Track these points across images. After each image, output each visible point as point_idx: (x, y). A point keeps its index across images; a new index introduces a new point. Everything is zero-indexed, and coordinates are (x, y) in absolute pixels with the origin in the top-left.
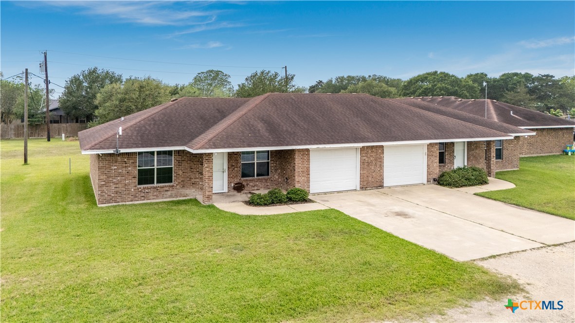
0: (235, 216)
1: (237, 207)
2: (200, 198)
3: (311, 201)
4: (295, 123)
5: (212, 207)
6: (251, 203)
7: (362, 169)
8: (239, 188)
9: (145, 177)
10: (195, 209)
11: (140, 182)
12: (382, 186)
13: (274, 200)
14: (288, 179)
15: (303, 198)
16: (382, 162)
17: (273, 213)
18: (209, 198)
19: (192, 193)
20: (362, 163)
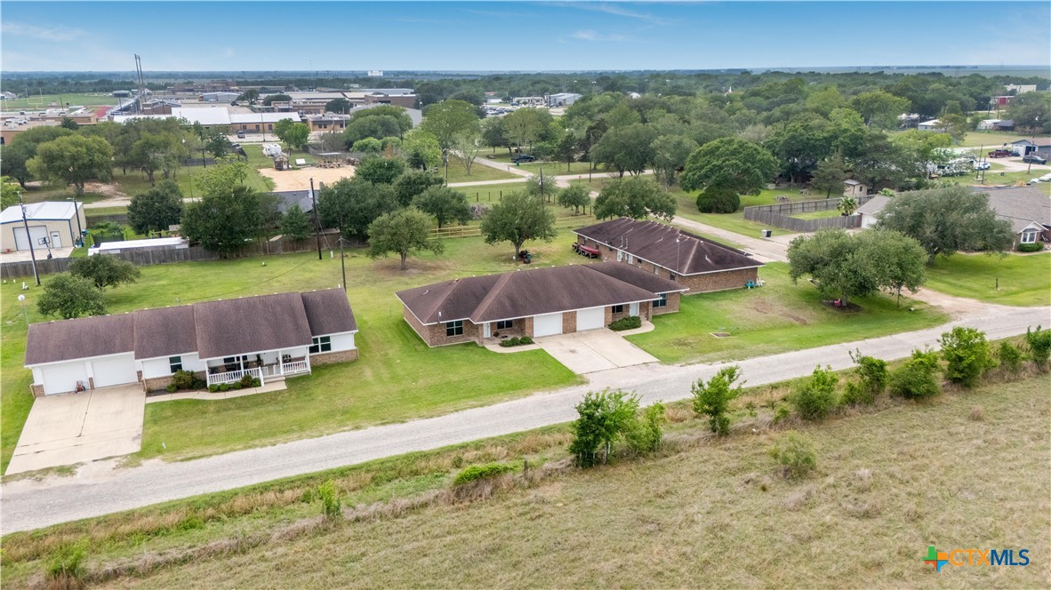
0: (495, 353)
1: (494, 347)
2: (478, 343)
3: (533, 343)
4: (526, 298)
5: (484, 347)
6: (503, 345)
7: (564, 323)
8: (496, 335)
9: (450, 333)
10: (476, 349)
11: (448, 335)
12: (575, 331)
13: (514, 343)
14: (522, 330)
15: (527, 341)
16: (575, 318)
17: (522, 350)
18: (482, 343)
19: (473, 339)
20: (564, 320)
